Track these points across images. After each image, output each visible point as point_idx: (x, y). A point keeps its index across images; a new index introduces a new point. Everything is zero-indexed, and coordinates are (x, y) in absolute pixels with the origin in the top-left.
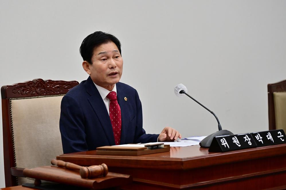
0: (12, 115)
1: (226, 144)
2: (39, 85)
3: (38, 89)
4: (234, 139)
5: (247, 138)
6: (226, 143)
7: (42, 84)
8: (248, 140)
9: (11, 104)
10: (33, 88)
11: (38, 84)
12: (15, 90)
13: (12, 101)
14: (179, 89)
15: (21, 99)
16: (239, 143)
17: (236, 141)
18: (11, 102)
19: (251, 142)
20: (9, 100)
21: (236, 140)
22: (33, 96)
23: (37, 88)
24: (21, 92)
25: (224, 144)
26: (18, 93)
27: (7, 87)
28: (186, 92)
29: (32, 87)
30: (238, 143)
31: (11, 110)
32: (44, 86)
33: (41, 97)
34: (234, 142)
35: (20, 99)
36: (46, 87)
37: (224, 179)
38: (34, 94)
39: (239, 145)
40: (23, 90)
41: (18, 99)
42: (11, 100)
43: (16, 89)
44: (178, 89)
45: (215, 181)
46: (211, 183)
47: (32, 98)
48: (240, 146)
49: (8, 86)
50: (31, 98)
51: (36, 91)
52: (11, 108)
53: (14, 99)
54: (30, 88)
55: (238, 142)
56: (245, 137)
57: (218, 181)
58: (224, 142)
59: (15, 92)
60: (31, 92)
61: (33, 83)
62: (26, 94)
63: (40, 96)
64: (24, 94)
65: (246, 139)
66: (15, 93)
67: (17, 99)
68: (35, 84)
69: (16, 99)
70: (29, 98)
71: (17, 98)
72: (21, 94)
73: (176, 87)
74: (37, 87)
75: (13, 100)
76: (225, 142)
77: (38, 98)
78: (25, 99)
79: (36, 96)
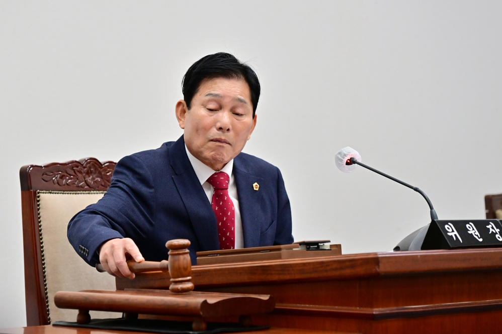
0: (41, 223)
1: (455, 235)
2: (91, 171)
3: (89, 177)
4: (469, 227)
5: (493, 228)
6: (456, 232)
7: (96, 169)
8: (495, 232)
9: (38, 201)
10: (79, 175)
11: (90, 168)
12: (46, 174)
13: (41, 195)
14: (345, 155)
15: (58, 193)
16: (479, 236)
17: (473, 231)
18: (39, 197)
19: (500, 235)
20: (35, 193)
21: (473, 229)
22: (80, 191)
23: (87, 176)
24: (57, 180)
25: (452, 234)
26: (52, 181)
27: (30, 168)
28: (360, 161)
29: (78, 173)
30: (477, 235)
31: (39, 214)
32: (100, 173)
33: (94, 193)
34: (469, 232)
35: (55, 193)
36: (104, 175)
37: (453, 305)
38: (82, 187)
39: (479, 238)
40: (62, 177)
41: (53, 193)
42: (39, 193)
43: (48, 173)
44: (343, 155)
45: (438, 306)
46: (431, 309)
47: (78, 194)
48: (481, 240)
49: (32, 166)
50: (76, 194)
51: (86, 182)
52: (39, 209)
53: (45, 192)
54: (74, 174)
55: (477, 233)
56: (488, 225)
57: (444, 308)
58: (451, 230)
59: (46, 179)
60: (76, 181)
61: (79, 164)
62: (67, 184)
63: (93, 191)
64: (64, 185)
65: (491, 230)
66: (46, 181)
67: (51, 193)
68: (84, 168)
69: (48, 193)
70: (73, 194)
71: (50, 190)
72: (58, 183)
73: (340, 153)
74: (89, 173)
75: (43, 193)
76: (453, 231)
77: (89, 193)
78: (65, 194)
79: (85, 191)
